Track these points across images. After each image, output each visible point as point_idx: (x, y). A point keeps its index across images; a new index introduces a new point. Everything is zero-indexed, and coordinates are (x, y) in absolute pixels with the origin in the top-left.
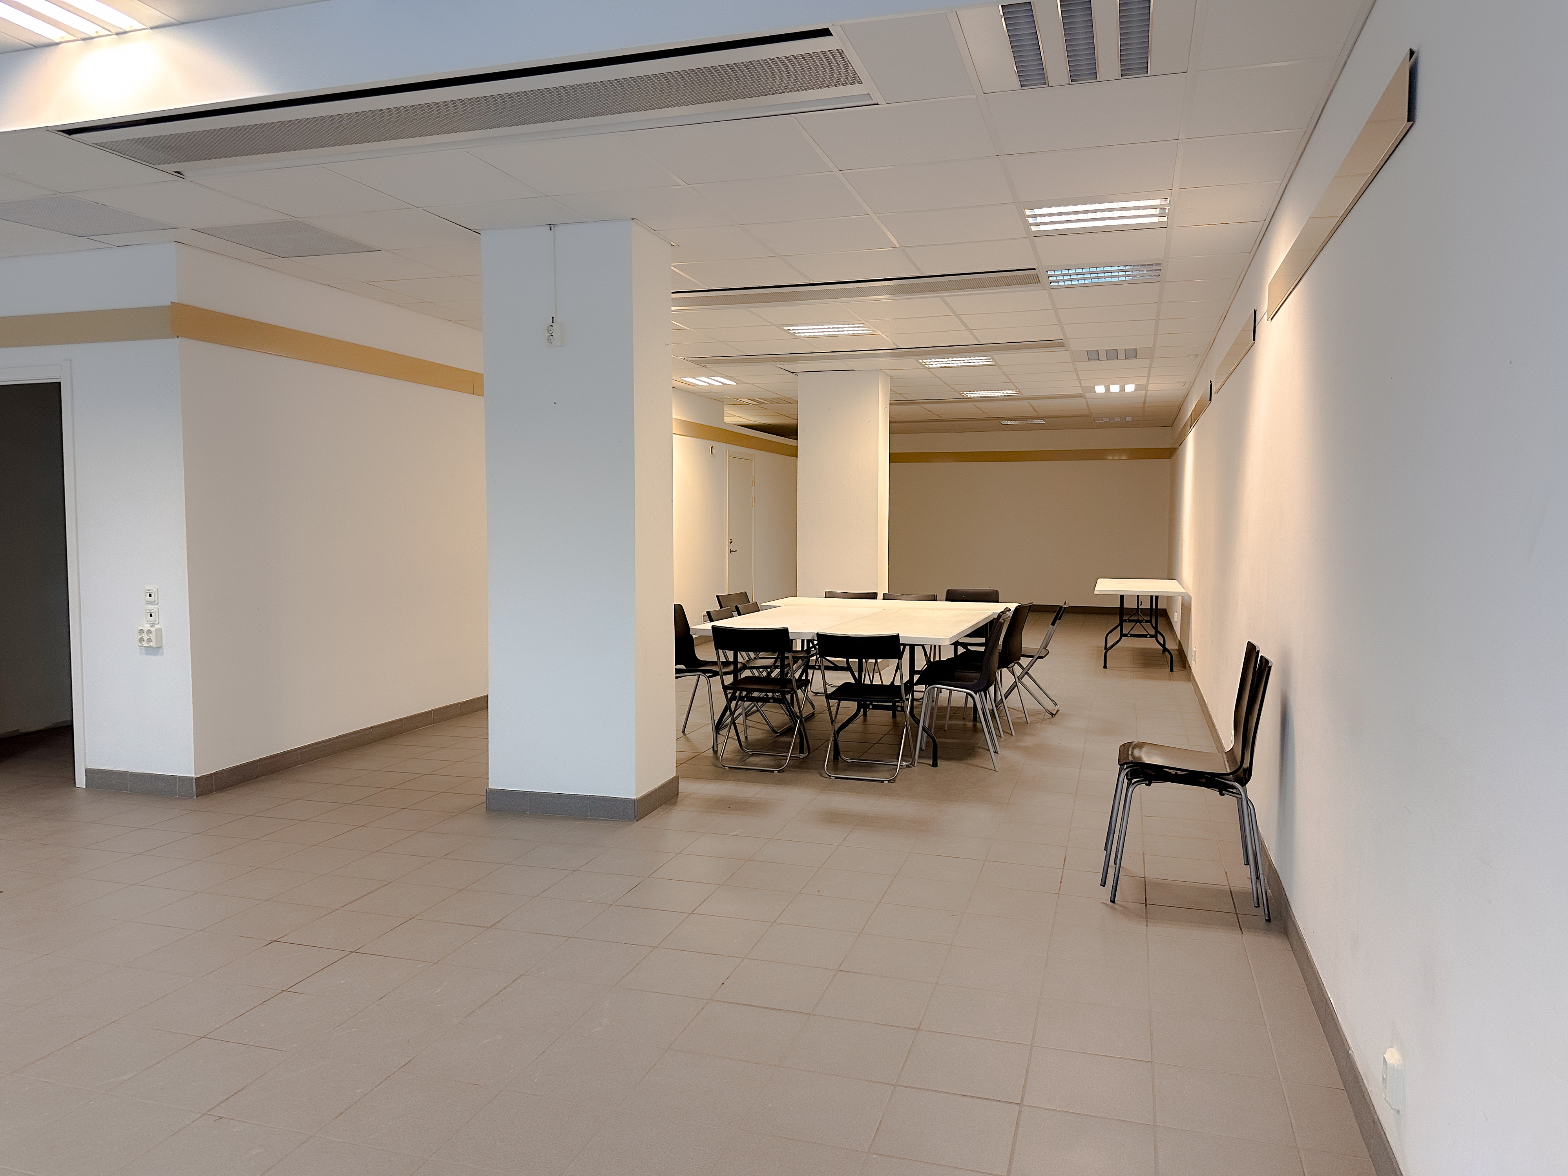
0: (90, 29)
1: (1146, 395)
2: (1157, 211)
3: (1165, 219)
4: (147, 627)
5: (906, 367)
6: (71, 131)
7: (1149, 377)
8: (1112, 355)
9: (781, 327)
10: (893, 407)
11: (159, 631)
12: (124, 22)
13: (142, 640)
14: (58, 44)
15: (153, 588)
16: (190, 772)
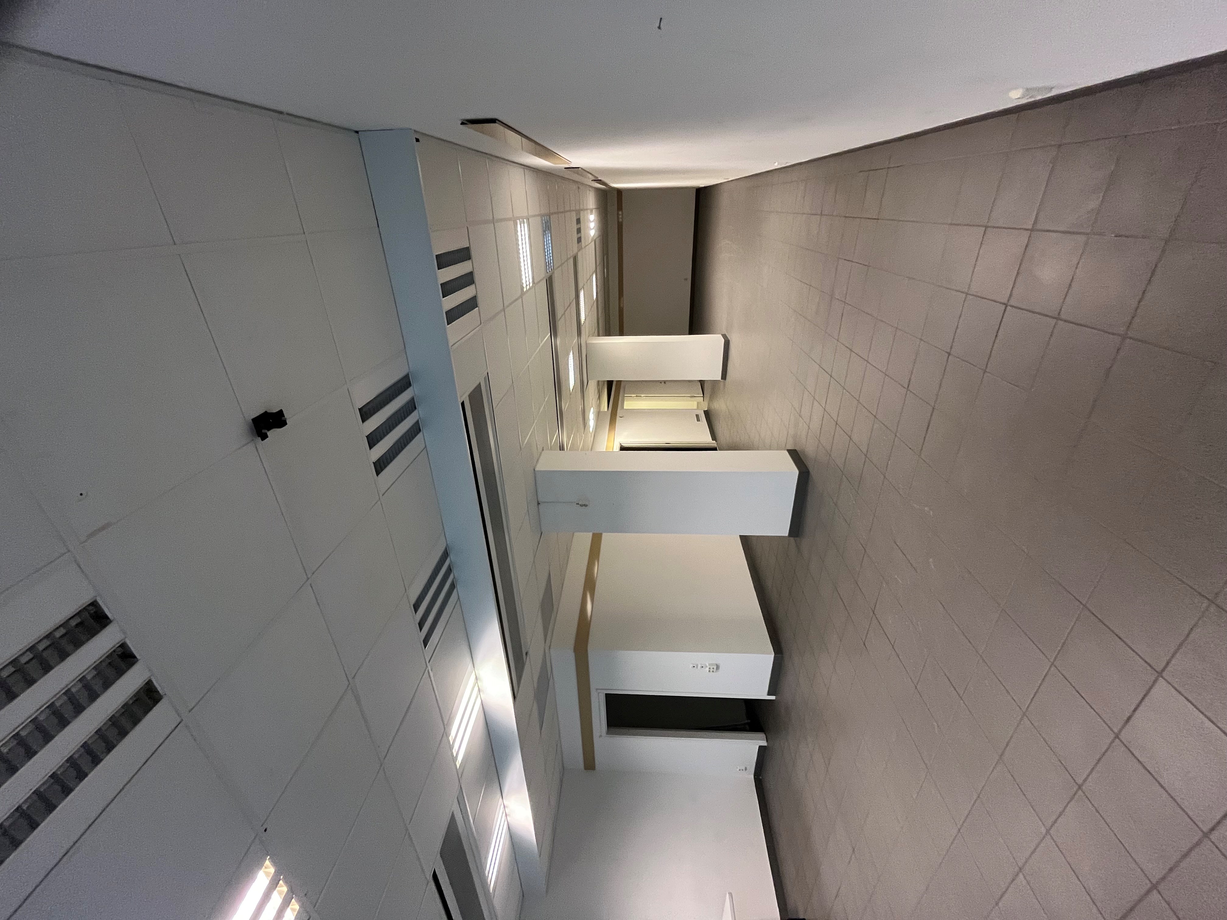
0: (476, 689)
1: (595, 208)
2: (522, 225)
3: (525, 220)
4: (707, 669)
5: (585, 331)
6: (514, 697)
7: (587, 209)
8: (579, 231)
9: (571, 394)
10: (600, 334)
11: (709, 665)
12: (473, 677)
13: (713, 671)
14: (482, 701)
15: (692, 665)
16: (771, 657)
